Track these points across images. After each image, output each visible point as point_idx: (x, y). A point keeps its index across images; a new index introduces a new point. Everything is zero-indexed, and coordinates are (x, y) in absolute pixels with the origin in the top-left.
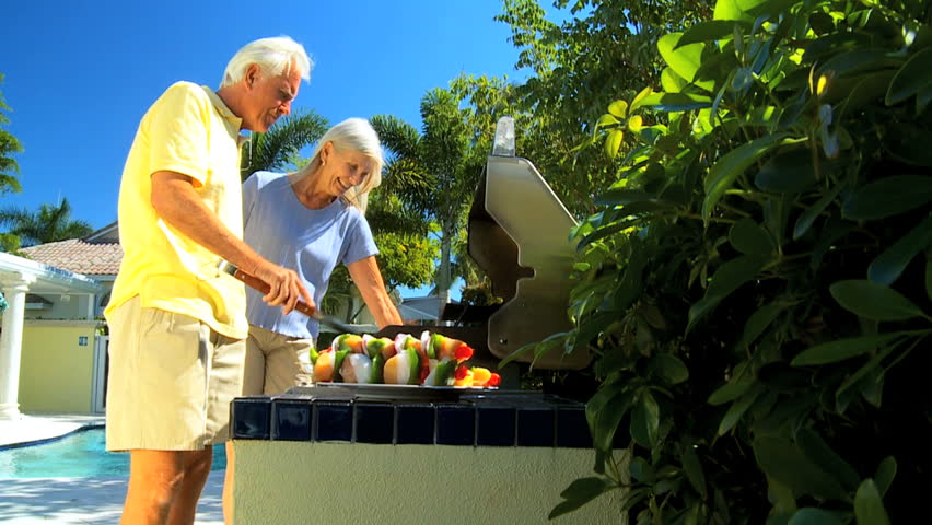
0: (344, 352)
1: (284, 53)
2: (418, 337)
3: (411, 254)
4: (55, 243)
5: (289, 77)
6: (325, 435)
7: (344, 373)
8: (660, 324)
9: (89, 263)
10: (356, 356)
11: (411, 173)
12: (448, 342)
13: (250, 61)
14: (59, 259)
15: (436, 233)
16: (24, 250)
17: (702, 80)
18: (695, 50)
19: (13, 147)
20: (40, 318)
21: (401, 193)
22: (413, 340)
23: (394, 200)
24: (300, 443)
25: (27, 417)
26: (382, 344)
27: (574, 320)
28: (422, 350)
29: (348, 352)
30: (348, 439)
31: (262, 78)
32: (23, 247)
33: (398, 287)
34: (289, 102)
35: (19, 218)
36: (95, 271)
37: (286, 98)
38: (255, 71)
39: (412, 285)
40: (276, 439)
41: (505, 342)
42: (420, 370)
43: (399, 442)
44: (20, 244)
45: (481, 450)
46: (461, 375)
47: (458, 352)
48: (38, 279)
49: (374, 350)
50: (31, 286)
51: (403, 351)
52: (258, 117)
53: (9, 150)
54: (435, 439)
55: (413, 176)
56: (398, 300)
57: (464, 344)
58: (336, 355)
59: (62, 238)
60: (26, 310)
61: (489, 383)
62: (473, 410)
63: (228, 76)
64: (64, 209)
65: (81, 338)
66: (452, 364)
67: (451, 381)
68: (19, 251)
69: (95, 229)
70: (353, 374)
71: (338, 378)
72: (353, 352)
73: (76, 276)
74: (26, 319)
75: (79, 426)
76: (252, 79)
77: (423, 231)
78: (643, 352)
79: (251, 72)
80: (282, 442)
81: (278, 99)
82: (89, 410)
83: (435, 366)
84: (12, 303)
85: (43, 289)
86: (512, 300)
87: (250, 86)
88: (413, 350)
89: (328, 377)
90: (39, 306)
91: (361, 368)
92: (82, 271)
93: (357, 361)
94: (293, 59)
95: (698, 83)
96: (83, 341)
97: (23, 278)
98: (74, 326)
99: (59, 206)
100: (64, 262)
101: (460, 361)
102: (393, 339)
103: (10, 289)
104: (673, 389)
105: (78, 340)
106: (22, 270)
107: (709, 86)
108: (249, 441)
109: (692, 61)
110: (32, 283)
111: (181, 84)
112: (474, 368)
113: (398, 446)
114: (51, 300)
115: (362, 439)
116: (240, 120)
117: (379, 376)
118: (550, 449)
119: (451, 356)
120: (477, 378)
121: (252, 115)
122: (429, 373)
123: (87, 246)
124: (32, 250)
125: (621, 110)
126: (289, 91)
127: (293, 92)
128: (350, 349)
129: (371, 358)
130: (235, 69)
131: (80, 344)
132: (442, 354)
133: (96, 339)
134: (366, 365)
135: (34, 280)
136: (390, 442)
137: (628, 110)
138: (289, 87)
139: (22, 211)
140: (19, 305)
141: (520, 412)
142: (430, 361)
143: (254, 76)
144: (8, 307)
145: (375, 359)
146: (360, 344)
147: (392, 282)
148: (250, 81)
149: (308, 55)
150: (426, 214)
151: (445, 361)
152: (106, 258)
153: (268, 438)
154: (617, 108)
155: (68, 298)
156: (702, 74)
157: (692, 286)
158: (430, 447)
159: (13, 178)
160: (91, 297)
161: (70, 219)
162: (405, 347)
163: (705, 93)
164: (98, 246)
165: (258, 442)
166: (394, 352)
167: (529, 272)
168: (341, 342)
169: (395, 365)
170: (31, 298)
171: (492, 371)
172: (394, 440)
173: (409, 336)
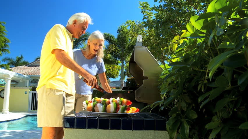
0: (95, 103)
1: (84, 17)
2: (116, 99)
3: (113, 69)
4: (19, 67)
5: (85, 23)
6: (90, 127)
7: (95, 109)
8: (189, 101)
9: (28, 72)
10: (99, 104)
11: (113, 48)
12: (125, 100)
13: (75, 19)
14: (20, 71)
15: (120, 64)
16: (11, 68)
17: (203, 30)
18: (201, 21)
19: (8, 42)
20: (15, 87)
21: (111, 53)
22: (115, 100)
23: (109, 55)
24: (83, 129)
25: (11, 113)
26: (106, 101)
27: (162, 98)
28: (117, 102)
29: (96, 103)
30: (96, 128)
31: (78, 24)
32: (10, 68)
33: (109, 78)
34: (85, 30)
35: (10, 60)
36: (29, 74)
37: (84, 29)
38: (76, 22)
39: (114, 78)
40: (76, 128)
41: (140, 97)
42: (117, 109)
43: (111, 129)
44: (10, 67)
45: (134, 131)
46: (129, 110)
47: (127, 103)
48: (14, 76)
49: (104, 102)
50: (12, 78)
51: (112, 103)
52: (77, 34)
53: (7, 42)
54: (121, 128)
55: (114, 49)
56: (110, 82)
57: (129, 101)
58: (93, 104)
59: (21, 65)
60: (11, 84)
61: (136, 111)
62: (132, 120)
63: (69, 23)
64: (22, 57)
65: (25, 92)
66: (126, 106)
67: (126, 111)
68: (9, 69)
69: (29, 63)
70: (98, 109)
71: (94, 110)
72: (98, 103)
73: (24, 75)
74: (11, 87)
75: (25, 115)
76: (75, 24)
77: (117, 63)
78: (184, 109)
79: (75, 22)
80: (78, 129)
81: (82, 30)
82: (27, 111)
83: (121, 107)
84: (7, 83)
85: (15, 79)
86: (142, 86)
87: (75, 26)
88: (115, 102)
89: (91, 110)
90: (14, 83)
91: (100, 107)
92: (26, 74)
93: (99, 105)
94: (86, 19)
95: (202, 31)
96: (26, 93)
97: (10, 76)
98: (24, 89)
99: (20, 57)
100: (22, 72)
101: (128, 106)
102: (109, 99)
103: (7, 79)
104: (193, 120)
105: (25, 93)
106: (9, 74)
107: (205, 31)
108: (68, 129)
109: (200, 24)
110: (13, 78)
111: (57, 25)
112: (132, 107)
113: (111, 130)
114: (17, 82)
115: (100, 128)
116: (72, 35)
117: (105, 110)
118: (154, 131)
119: (125, 104)
120: (133, 110)
121: (75, 34)
122: (119, 109)
123: (27, 67)
124: (13, 69)
125: (178, 38)
126: (85, 27)
127: (86, 27)
128: (97, 102)
129: (103, 105)
130: (71, 21)
131: (25, 94)
132: (123, 104)
133: (29, 92)
134: (102, 107)
135: (13, 77)
136: (108, 129)
137: (179, 38)
138: (85, 26)
139: (10, 58)
140: (9, 83)
141: (145, 120)
142: (120, 106)
143: (76, 23)
144: (6, 84)
145: (104, 105)
146: (100, 100)
147: (108, 77)
148: (74, 24)
149: (91, 18)
150: (117, 59)
151: (124, 106)
152: (32, 70)
153: (74, 128)
154: (176, 38)
155: (22, 81)
156: (203, 28)
157: (199, 91)
158: (120, 130)
159: (8, 50)
160: (28, 81)
161: (23, 60)
162: (113, 102)
163: (203, 33)
164: (30, 67)
165: (71, 129)
166: (109, 103)
167: (146, 78)
168: (94, 100)
169: (110, 107)
170: (12, 81)
171: (137, 108)
172: (110, 129)
173: (114, 98)
